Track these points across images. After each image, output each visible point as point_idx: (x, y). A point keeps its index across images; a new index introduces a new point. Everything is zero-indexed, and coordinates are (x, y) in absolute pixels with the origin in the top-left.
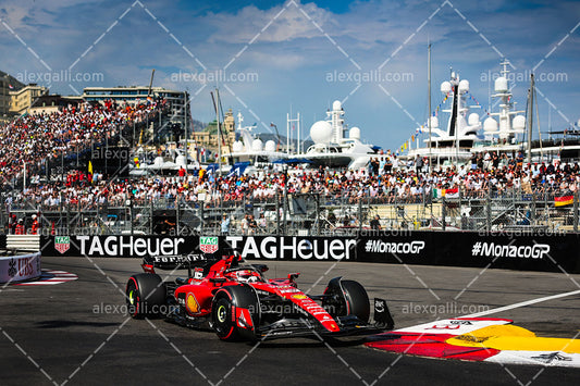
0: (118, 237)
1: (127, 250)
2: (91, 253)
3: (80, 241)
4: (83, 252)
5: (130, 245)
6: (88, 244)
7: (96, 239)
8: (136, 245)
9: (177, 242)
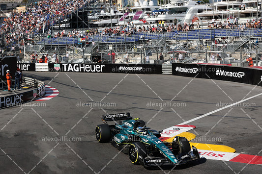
0: (79, 64)
1: (82, 69)
2: (68, 70)
3: (64, 66)
4: (65, 70)
5: (84, 68)
6: (67, 67)
7: (70, 65)
8: (86, 68)
9: (102, 66)
